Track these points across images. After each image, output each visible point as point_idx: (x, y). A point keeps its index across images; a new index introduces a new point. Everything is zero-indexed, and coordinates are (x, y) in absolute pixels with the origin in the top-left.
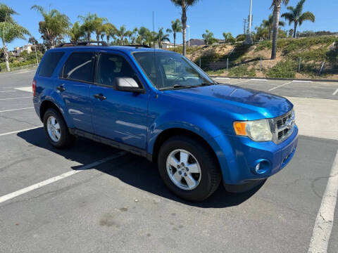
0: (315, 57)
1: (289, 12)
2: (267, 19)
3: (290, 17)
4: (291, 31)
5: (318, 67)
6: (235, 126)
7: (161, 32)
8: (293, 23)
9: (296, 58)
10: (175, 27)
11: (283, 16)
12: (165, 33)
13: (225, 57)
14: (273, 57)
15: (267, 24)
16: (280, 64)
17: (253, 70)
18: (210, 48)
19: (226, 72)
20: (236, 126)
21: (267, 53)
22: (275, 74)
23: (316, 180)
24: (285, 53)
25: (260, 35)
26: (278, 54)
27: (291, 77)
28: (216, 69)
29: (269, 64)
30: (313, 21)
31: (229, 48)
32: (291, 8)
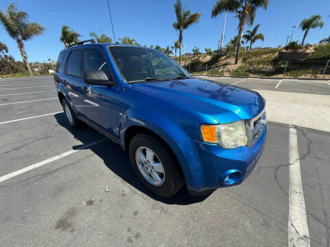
0: (264, 62)
1: (247, 34)
2: (233, 39)
3: (248, 37)
4: (248, 47)
5: (265, 70)
6: (202, 131)
7: (168, 49)
8: (249, 42)
9: (251, 64)
10: (176, 45)
11: (244, 36)
12: (170, 49)
13: (205, 63)
14: (236, 63)
15: (233, 42)
16: (241, 68)
17: (222, 71)
18: (196, 58)
19: (205, 73)
20: (204, 130)
21: (232, 60)
22: (236, 74)
23: (277, 168)
24: (244, 60)
25: (228, 50)
26: (239, 61)
27: (247, 76)
28: (199, 71)
29: (233, 67)
30: (263, 40)
31: (209, 58)
32: (249, 31)
